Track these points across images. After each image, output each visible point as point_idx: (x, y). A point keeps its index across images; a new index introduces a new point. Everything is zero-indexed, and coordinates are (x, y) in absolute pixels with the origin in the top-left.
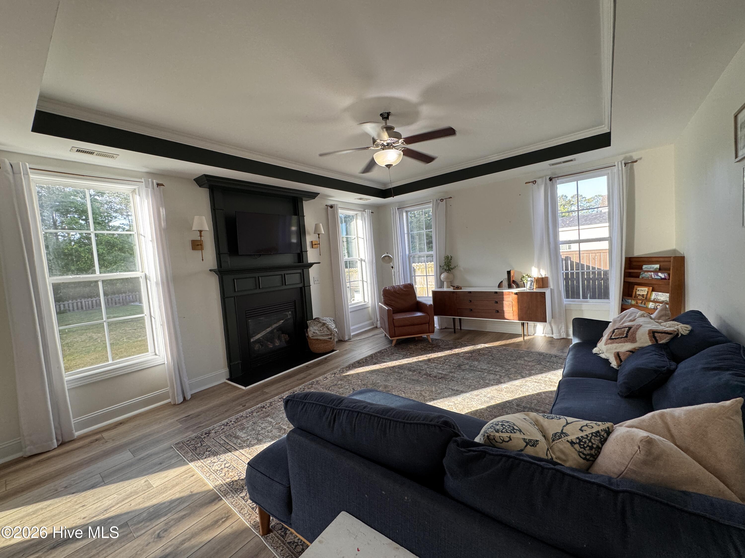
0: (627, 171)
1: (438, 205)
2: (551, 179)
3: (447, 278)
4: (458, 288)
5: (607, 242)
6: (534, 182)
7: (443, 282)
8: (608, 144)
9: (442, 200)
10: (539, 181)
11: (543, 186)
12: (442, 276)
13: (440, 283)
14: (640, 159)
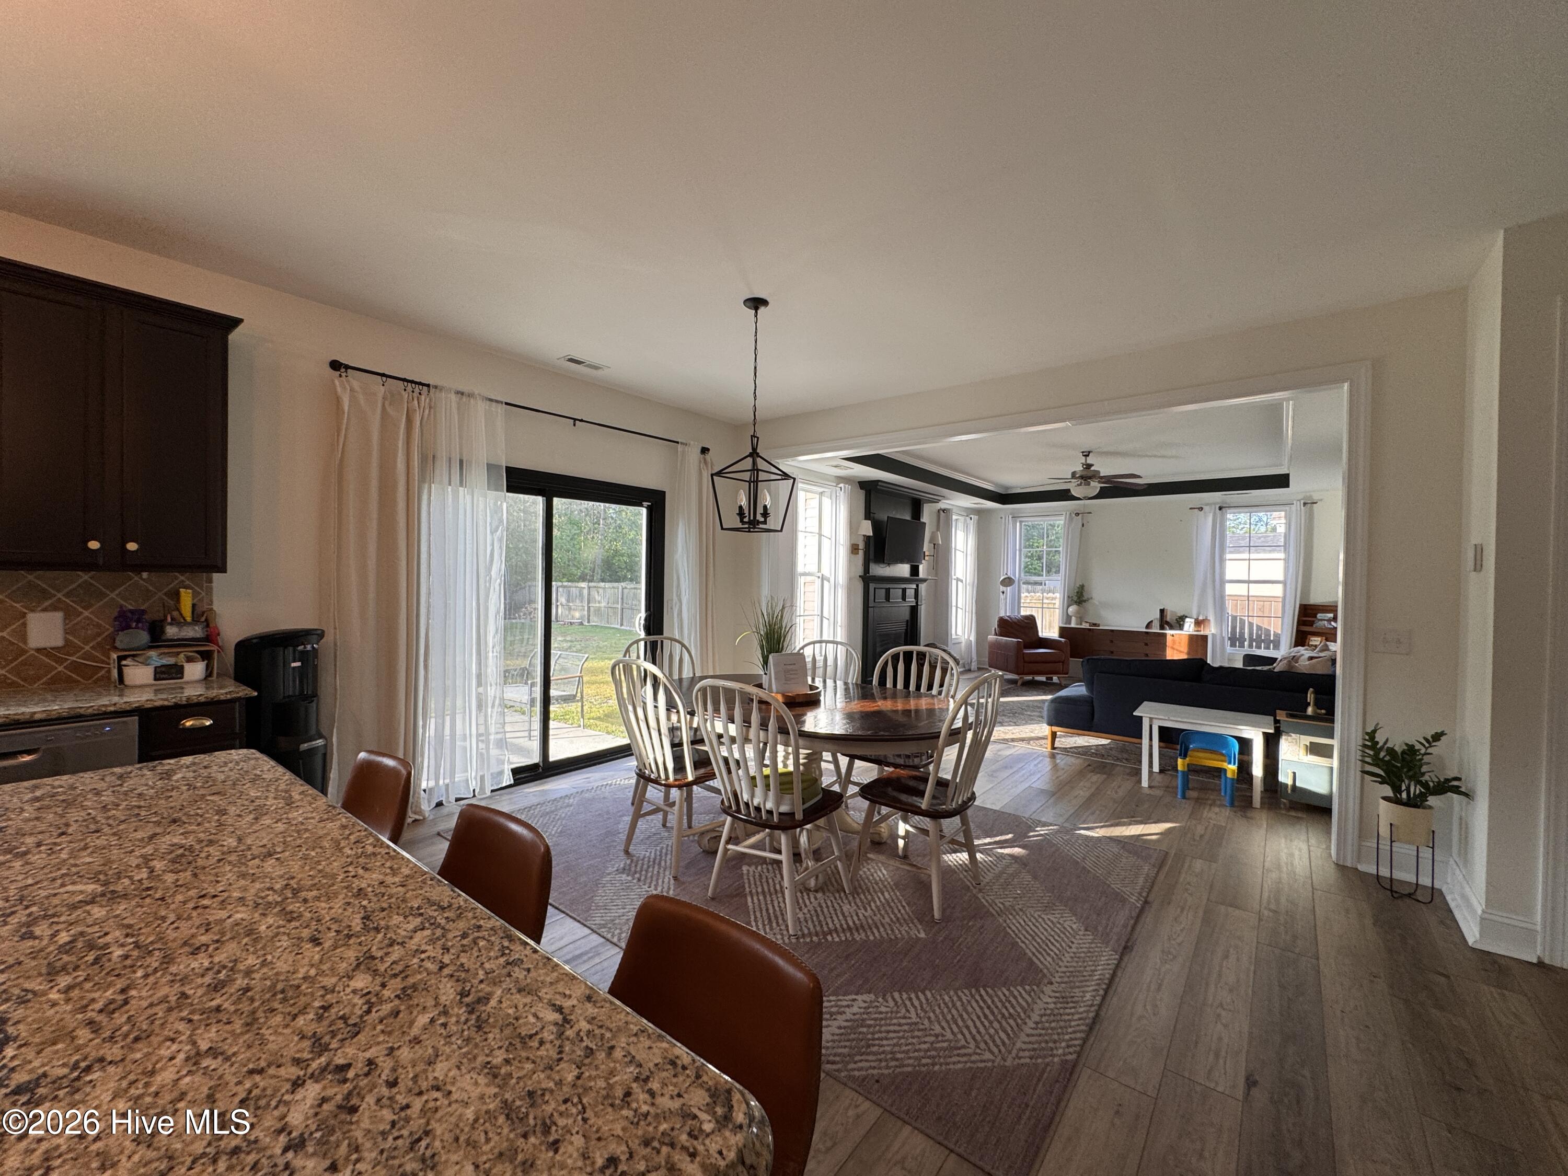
0: (1306, 512)
1: (1071, 519)
2: (1220, 508)
3: (1078, 612)
4: (1095, 625)
5: (1280, 586)
6: (1201, 509)
7: (1071, 617)
8: (1287, 485)
9: (1077, 514)
10: (1206, 508)
11: (1211, 515)
12: (1071, 609)
13: (1068, 619)
14: (1321, 500)
